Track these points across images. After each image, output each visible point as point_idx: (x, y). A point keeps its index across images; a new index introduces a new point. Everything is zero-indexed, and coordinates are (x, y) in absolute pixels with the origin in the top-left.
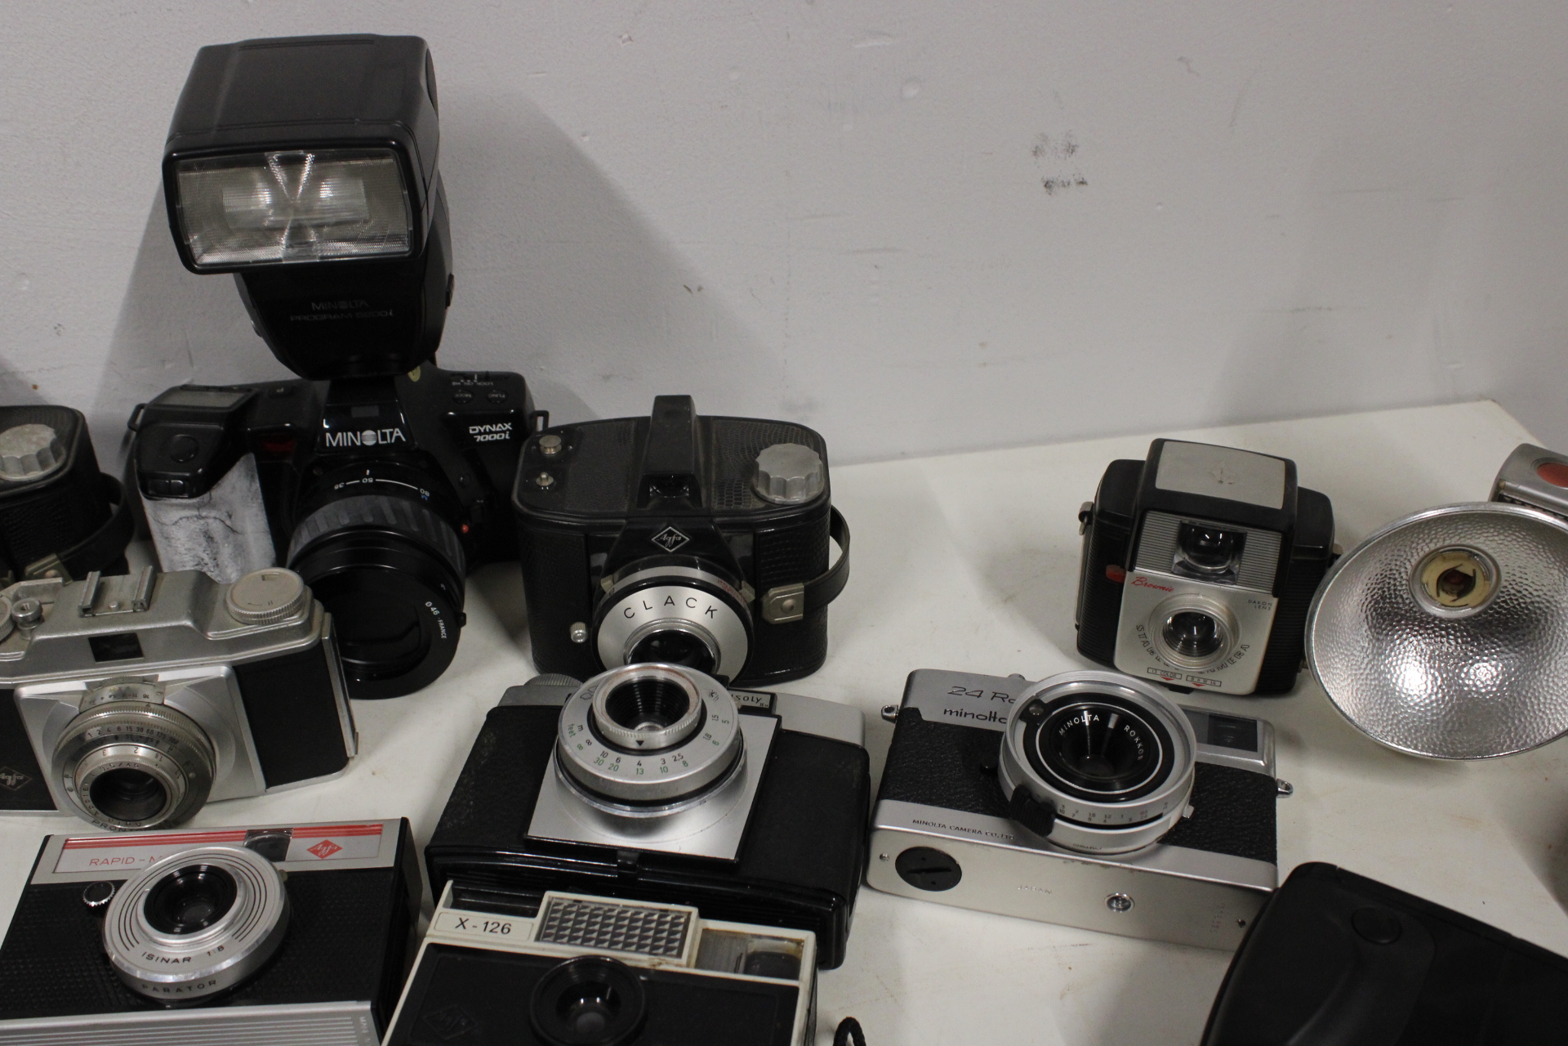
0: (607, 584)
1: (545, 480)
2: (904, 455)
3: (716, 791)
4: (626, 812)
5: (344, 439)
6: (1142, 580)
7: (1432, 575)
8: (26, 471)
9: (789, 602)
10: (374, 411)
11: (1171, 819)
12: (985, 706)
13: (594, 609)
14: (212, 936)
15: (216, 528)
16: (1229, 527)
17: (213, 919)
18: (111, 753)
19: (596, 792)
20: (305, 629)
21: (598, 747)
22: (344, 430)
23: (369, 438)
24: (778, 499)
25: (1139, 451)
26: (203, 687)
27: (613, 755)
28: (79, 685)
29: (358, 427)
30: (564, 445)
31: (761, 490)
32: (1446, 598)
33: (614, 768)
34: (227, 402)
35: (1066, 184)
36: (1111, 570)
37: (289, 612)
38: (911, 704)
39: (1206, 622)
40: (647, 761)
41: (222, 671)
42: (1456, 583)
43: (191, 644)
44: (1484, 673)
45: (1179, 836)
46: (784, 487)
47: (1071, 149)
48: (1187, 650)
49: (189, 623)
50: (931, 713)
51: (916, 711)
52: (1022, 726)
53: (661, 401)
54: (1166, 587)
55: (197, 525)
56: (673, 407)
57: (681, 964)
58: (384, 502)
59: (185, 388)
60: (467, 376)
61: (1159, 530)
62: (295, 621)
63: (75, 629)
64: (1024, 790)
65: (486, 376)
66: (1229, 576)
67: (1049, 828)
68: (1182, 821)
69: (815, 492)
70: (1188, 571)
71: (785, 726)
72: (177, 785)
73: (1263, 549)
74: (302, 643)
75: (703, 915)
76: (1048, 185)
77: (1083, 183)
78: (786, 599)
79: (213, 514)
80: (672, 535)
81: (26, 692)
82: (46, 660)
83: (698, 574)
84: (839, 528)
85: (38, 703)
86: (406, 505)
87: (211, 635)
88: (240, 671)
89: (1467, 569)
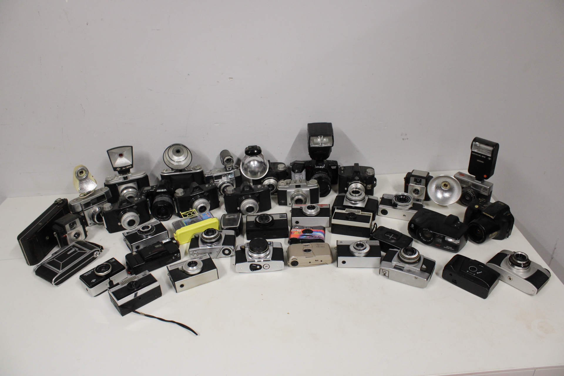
0: (350, 183)
1: (342, 172)
2: (384, 174)
3: (362, 201)
4: (353, 202)
5: (318, 167)
6: (410, 185)
7: (443, 184)
8: (282, 169)
9: (370, 187)
10: (321, 164)
11: (410, 206)
12: (391, 197)
13: (348, 186)
14: (313, 211)
15: (301, 177)
16: (420, 179)
17: (313, 209)
18: (297, 197)
19: (350, 200)
20: (317, 186)
21: (351, 196)
22: (318, 166)
23: (321, 167)
24: (369, 174)
25: (411, 171)
26: (307, 191)
27: (352, 197)
28: (294, 190)
29: (319, 166)
30: (344, 168)
31: (367, 173)
32: (445, 187)
33: (353, 198)
34: (303, 163)
35: (405, 139)
36: (407, 184)
37: (315, 184)
38: (383, 197)
39: (418, 190)
40: (356, 197)
41: (309, 189)
42: (445, 185)
43: (306, 186)
44: (447, 195)
45: (411, 208)
46: (370, 173)
47: (406, 135)
48: (416, 194)
49: (306, 184)
50: (385, 198)
51: (384, 197)
52: (395, 197)
53: (355, 164)
54: (413, 186)
55: (299, 177)
56: (356, 165)
57: (360, 214)
58: (323, 174)
59: (296, 161)
60: (330, 161)
61: (412, 179)
62: (316, 185)
63: (294, 184)
64: (394, 203)
65: (333, 161)
66: (420, 185)
67: (396, 207)
68: (411, 207)
69: (373, 174)
70: (416, 184)
71: (369, 198)
72: (304, 201)
73: (424, 181)
74: (317, 187)
75: (361, 211)
76: (403, 139)
77: (408, 139)
78: (369, 186)
79: (301, 175)
80: (357, 178)
81: (288, 191)
82: (290, 188)
83: (360, 182)
84: (375, 180)
85: (290, 192)
86: (325, 175)
87: (308, 186)
88: (310, 190)
89: (447, 184)
